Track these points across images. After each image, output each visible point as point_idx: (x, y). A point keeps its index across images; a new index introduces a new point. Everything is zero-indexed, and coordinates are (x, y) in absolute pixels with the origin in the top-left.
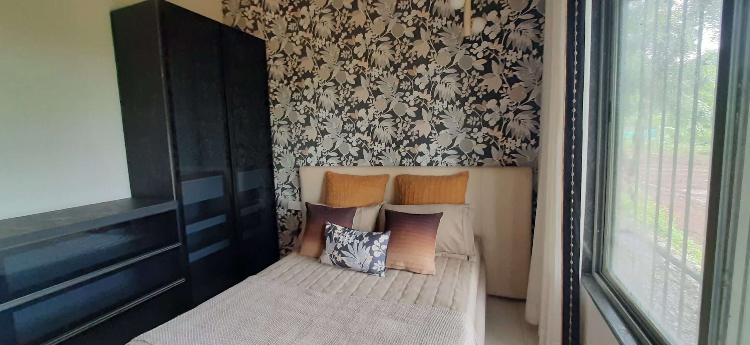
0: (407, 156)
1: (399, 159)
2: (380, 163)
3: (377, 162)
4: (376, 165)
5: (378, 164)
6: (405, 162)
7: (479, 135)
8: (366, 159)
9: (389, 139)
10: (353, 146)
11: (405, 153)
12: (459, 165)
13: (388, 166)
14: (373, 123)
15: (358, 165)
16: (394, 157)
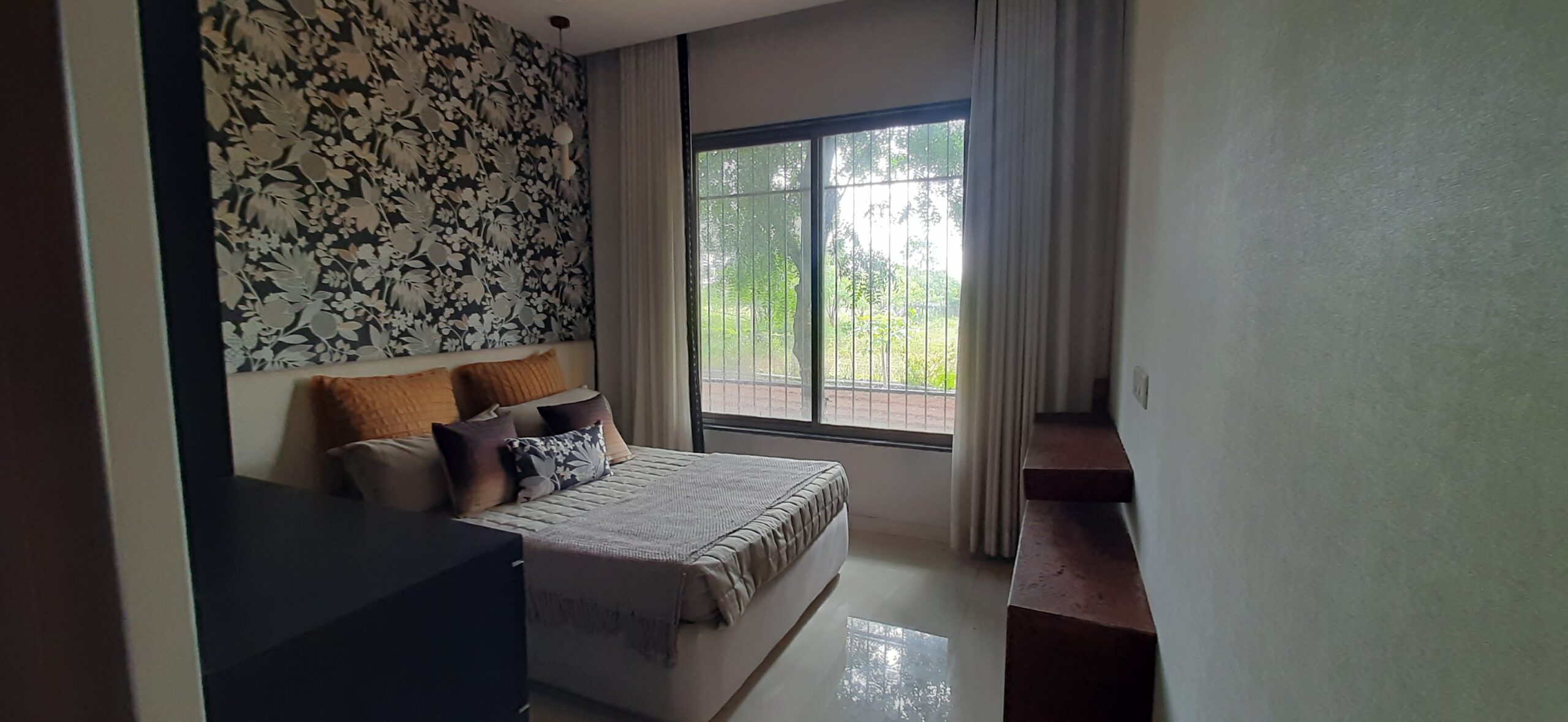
0: (452, 335)
1: (438, 342)
2: (405, 351)
3: (400, 349)
4: (396, 355)
5: (402, 352)
6: (447, 345)
7: (538, 301)
8: (376, 346)
9: (420, 305)
10: (345, 320)
11: (449, 330)
12: (520, 344)
13: (420, 355)
14: (389, 274)
15: (358, 359)
16: (430, 336)
